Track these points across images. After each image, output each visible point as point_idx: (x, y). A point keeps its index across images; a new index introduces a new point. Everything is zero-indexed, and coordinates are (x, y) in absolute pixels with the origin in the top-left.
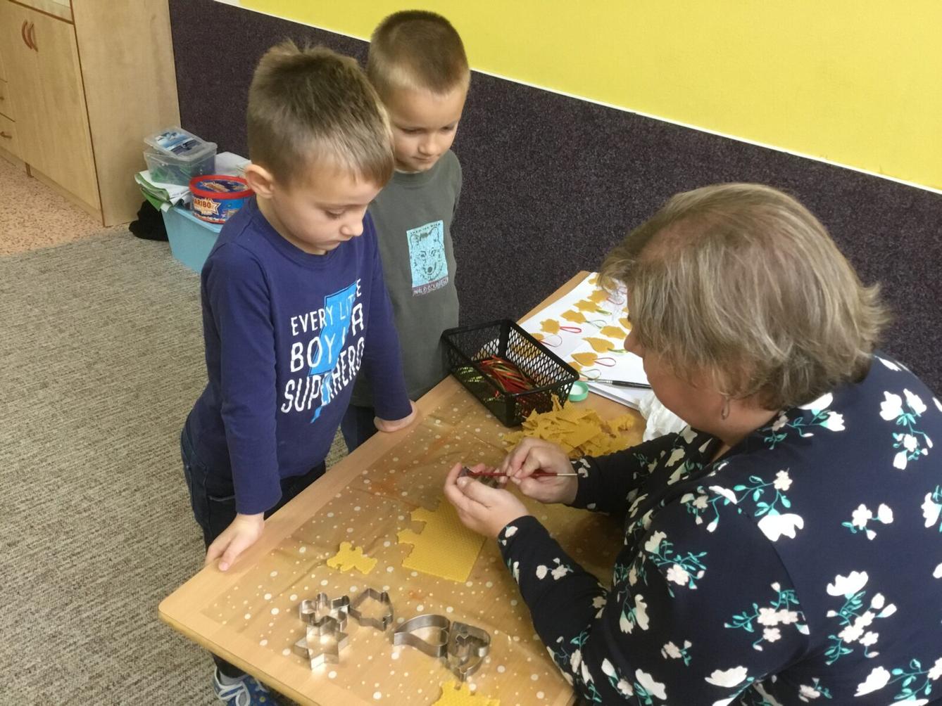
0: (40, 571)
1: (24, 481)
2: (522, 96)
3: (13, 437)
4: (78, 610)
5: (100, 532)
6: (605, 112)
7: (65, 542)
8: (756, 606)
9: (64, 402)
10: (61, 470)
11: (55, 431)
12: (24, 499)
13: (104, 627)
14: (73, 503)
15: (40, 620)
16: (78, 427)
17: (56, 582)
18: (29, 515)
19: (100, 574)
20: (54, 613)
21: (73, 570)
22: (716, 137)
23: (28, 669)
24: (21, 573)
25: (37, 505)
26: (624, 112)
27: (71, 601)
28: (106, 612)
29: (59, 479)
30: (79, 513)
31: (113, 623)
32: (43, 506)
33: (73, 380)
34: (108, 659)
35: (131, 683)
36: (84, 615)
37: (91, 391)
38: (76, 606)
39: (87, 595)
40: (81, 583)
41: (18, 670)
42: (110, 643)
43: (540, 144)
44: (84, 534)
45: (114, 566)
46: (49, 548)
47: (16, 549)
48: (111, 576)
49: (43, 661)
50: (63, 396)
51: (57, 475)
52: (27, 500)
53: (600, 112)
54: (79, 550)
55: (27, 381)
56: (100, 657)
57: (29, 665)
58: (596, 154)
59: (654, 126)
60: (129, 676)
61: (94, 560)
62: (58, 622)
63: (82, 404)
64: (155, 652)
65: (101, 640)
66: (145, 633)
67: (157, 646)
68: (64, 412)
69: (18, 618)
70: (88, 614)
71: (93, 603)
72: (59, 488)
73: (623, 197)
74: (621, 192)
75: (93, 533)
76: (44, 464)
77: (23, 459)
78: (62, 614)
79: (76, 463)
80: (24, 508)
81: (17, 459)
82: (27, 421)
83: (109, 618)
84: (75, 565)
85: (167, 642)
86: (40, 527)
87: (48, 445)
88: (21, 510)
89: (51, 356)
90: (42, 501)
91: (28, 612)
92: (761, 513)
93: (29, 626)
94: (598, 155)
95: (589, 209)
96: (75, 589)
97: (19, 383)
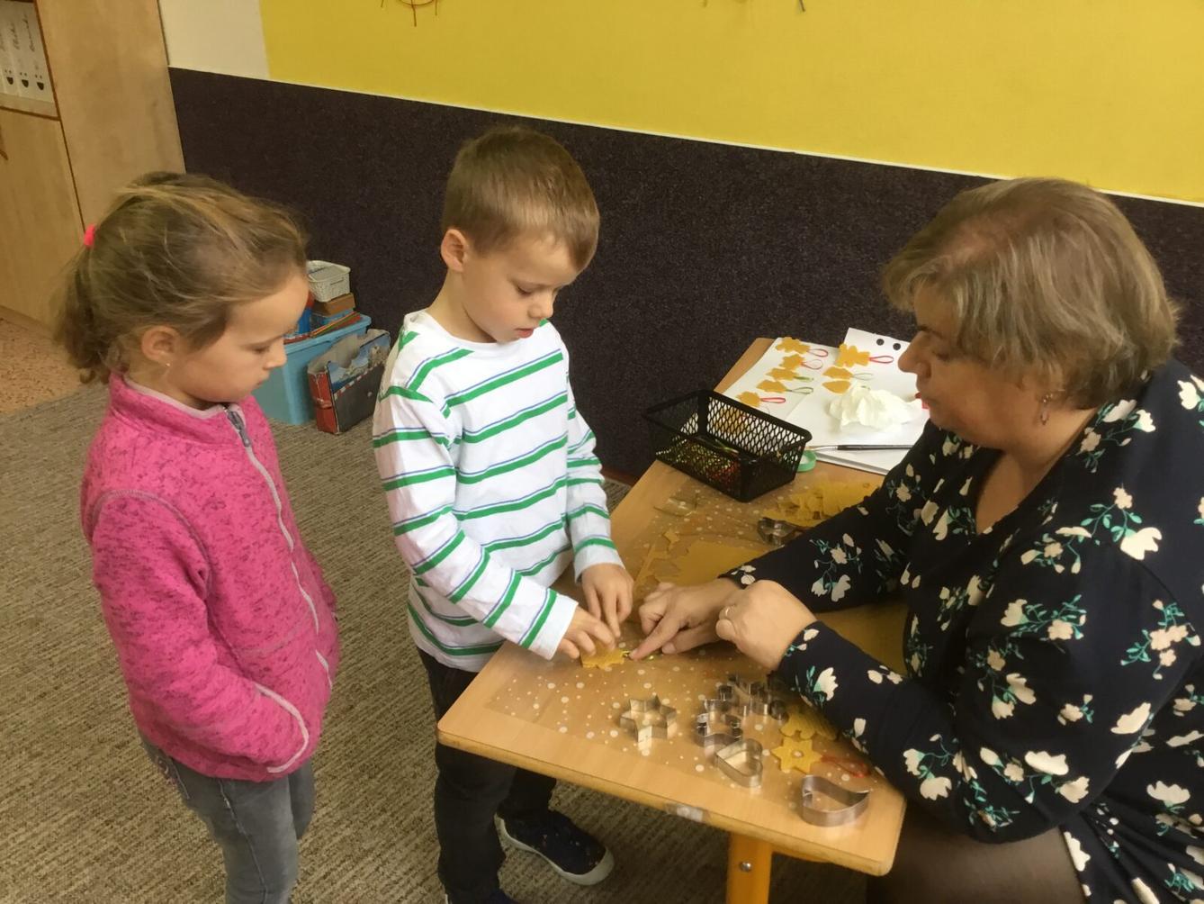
2: (652, 148)
26: (781, 153)
41: (176, 883)
43: (679, 202)
53: (751, 156)
58: (750, 204)
59: (818, 166)
74: (785, 244)
94: (753, 206)
95: (748, 270)
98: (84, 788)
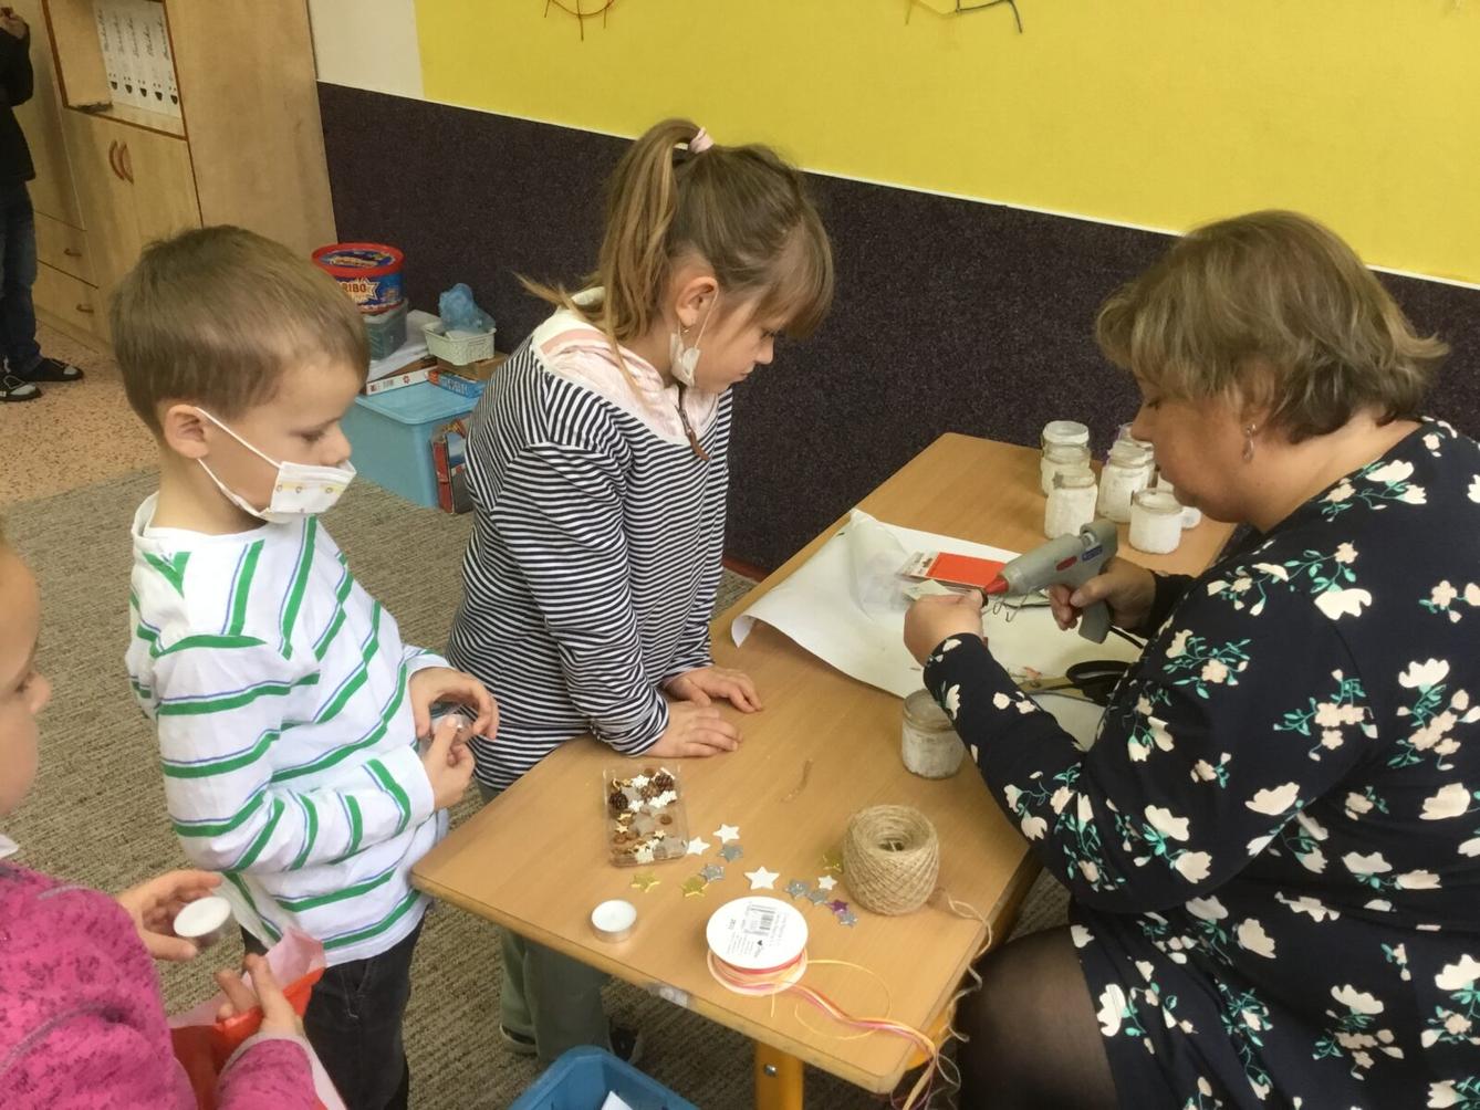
6: (963, 207)
8: (1313, 701)
53: (955, 208)
58: (953, 268)
59: (1035, 223)
73: (996, 327)
92: (1319, 589)
94: (957, 270)
95: (948, 347)
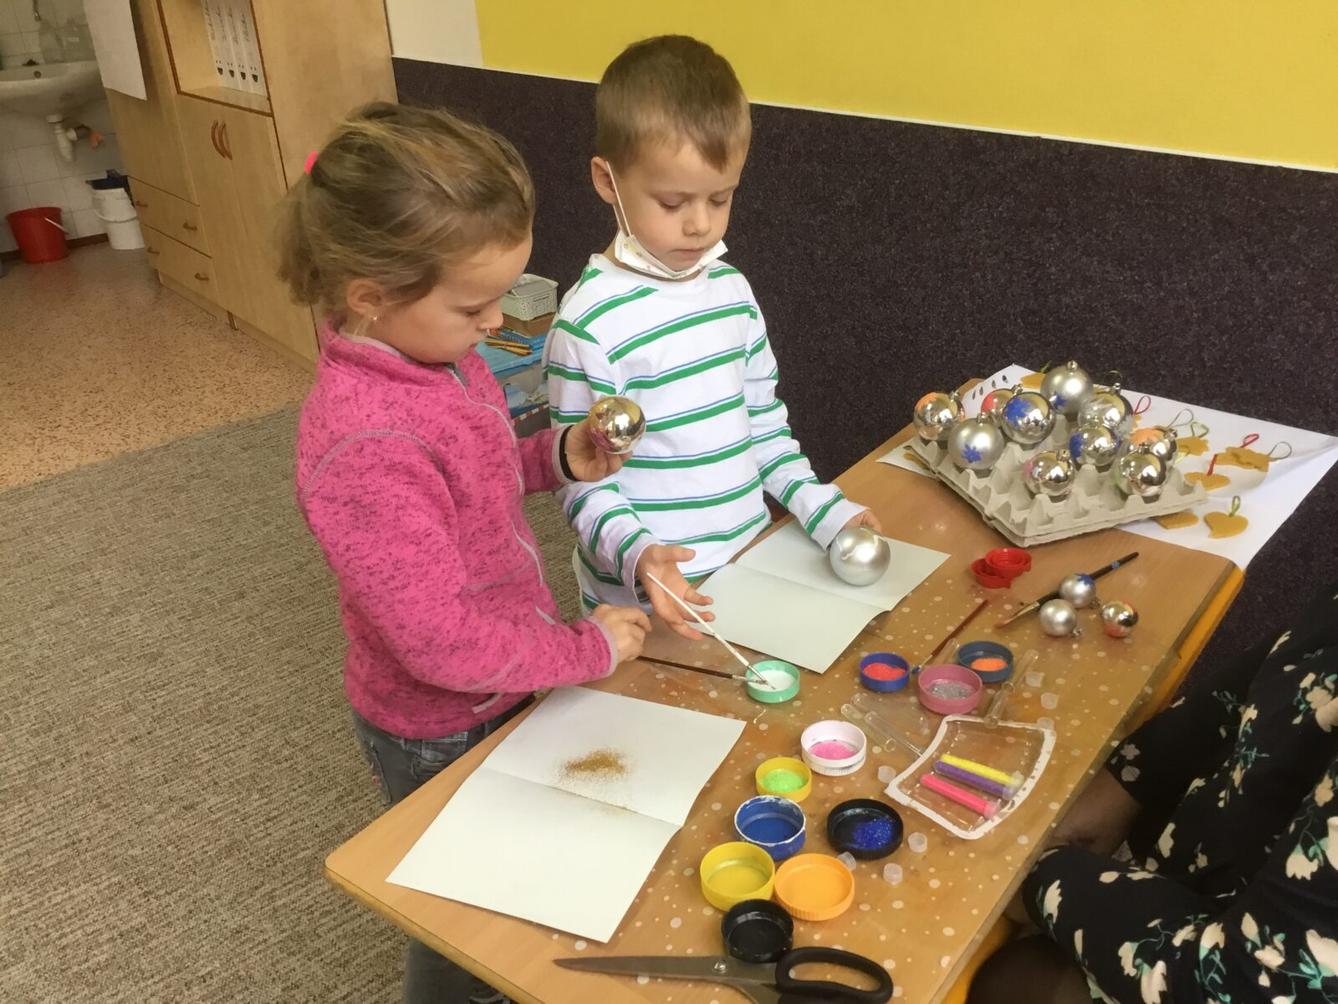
0: (224, 842)
1: (208, 722)
2: (871, 135)
3: (198, 664)
4: (271, 896)
5: (305, 788)
7: (258, 803)
9: (266, 615)
10: (257, 706)
11: (252, 655)
12: (207, 746)
13: (305, 918)
14: (270, 750)
15: (221, 910)
16: (283, 649)
17: (244, 857)
18: (214, 767)
19: (303, 846)
20: (240, 900)
21: (267, 842)
22: (1167, 156)
23: (202, 976)
24: (200, 845)
25: (225, 753)
26: (1023, 137)
27: (263, 884)
28: (308, 898)
29: (254, 718)
30: (279, 763)
31: (317, 914)
32: (232, 755)
33: (278, 586)
34: (309, 963)
35: (338, 997)
36: (280, 903)
37: (300, 600)
38: (269, 890)
39: (283, 874)
40: (276, 859)
41: (189, 977)
42: (312, 941)
43: (901, 203)
44: (283, 792)
45: (322, 834)
46: (237, 811)
47: (194, 813)
48: (317, 848)
49: (221, 965)
50: (264, 608)
51: (252, 713)
52: (212, 747)
53: (986, 142)
54: (275, 813)
55: (219, 590)
56: (298, 960)
57: (203, 972)
59: (1068, 153)
60: (336, 987)
61: (294, 827)
62: (245, 913)
63: (288, 617)
64: (372, 954)
65: (300, 936)
66: (360, 927)
67: (374, 945)
68: (264, 629)
69: (192, 907)
70: (284, 900)
71: (291, 886)
72: (253, 730)
74: (1027, 257)
75: (295, 790)
76: (236, 698)
77: (209, 694)
78: (250, 901)
79: (278, 696)
80: (206, 759)
81: (202, 693)
82: (215, 643)
83: (312, 906)
84: (270, 834)
85: (389, 939)
86: (226, 783)
87: (242, 673)
88: (203, 761)
89: (251, 556)
90: (232, 747)
91: (206, 899)
93: (206, 917)
95: (981, 290)
96: (269, 866)
97: (210, 594)
98: (136, 852)
